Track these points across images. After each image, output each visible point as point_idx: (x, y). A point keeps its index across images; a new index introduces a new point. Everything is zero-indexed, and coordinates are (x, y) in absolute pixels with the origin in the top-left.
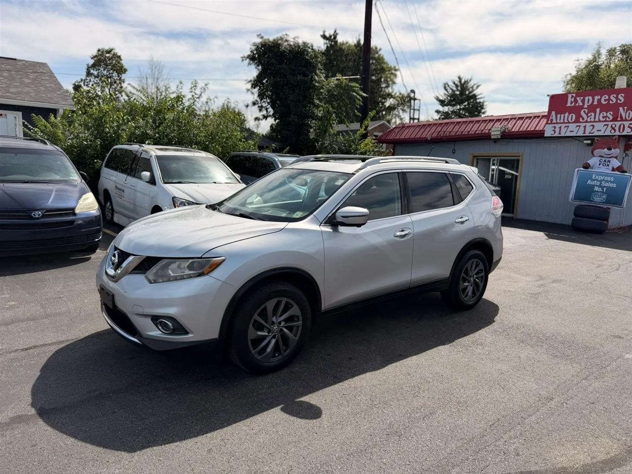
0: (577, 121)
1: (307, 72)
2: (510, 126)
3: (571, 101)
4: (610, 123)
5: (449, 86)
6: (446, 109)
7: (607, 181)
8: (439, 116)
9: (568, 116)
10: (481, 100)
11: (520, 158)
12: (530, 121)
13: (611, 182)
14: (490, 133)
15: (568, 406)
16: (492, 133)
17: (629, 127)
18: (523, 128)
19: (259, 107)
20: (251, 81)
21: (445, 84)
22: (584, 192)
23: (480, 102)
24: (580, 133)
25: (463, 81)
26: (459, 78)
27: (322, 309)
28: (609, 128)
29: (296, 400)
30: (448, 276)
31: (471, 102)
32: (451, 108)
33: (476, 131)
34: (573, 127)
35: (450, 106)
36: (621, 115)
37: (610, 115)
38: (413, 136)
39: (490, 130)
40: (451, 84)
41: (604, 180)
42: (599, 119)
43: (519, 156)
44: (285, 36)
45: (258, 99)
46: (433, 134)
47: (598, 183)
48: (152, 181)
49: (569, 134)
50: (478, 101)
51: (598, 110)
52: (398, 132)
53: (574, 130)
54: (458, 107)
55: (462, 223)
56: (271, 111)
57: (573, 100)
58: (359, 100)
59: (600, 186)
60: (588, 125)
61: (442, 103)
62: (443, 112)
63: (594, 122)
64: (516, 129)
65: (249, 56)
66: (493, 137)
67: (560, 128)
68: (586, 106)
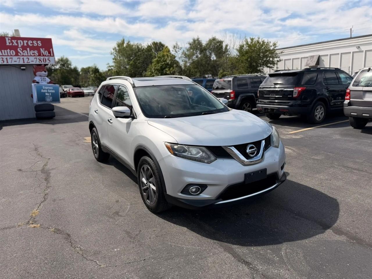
0: (17, 55)
3: (9, 42)
4: (38, 57)
7: (50, 90)
9: (10, 52)
13: (52, 90)
17: (48, 60)
22: (42, 97)
24: (21, 63)
28: (38, 60)
34: (15, 58)
36: (42, 53)
37: (36, 52)
41: (48, 89)
42: (30, 54)
47: (46, 91)
49: (13, 63)
51: (28, 49)
53: (16, 60)
57: (10, 41)
59: (48, 92)
60: (25, 58)
63: (28, 56)
67: (7, 59)
68: (20, 46)
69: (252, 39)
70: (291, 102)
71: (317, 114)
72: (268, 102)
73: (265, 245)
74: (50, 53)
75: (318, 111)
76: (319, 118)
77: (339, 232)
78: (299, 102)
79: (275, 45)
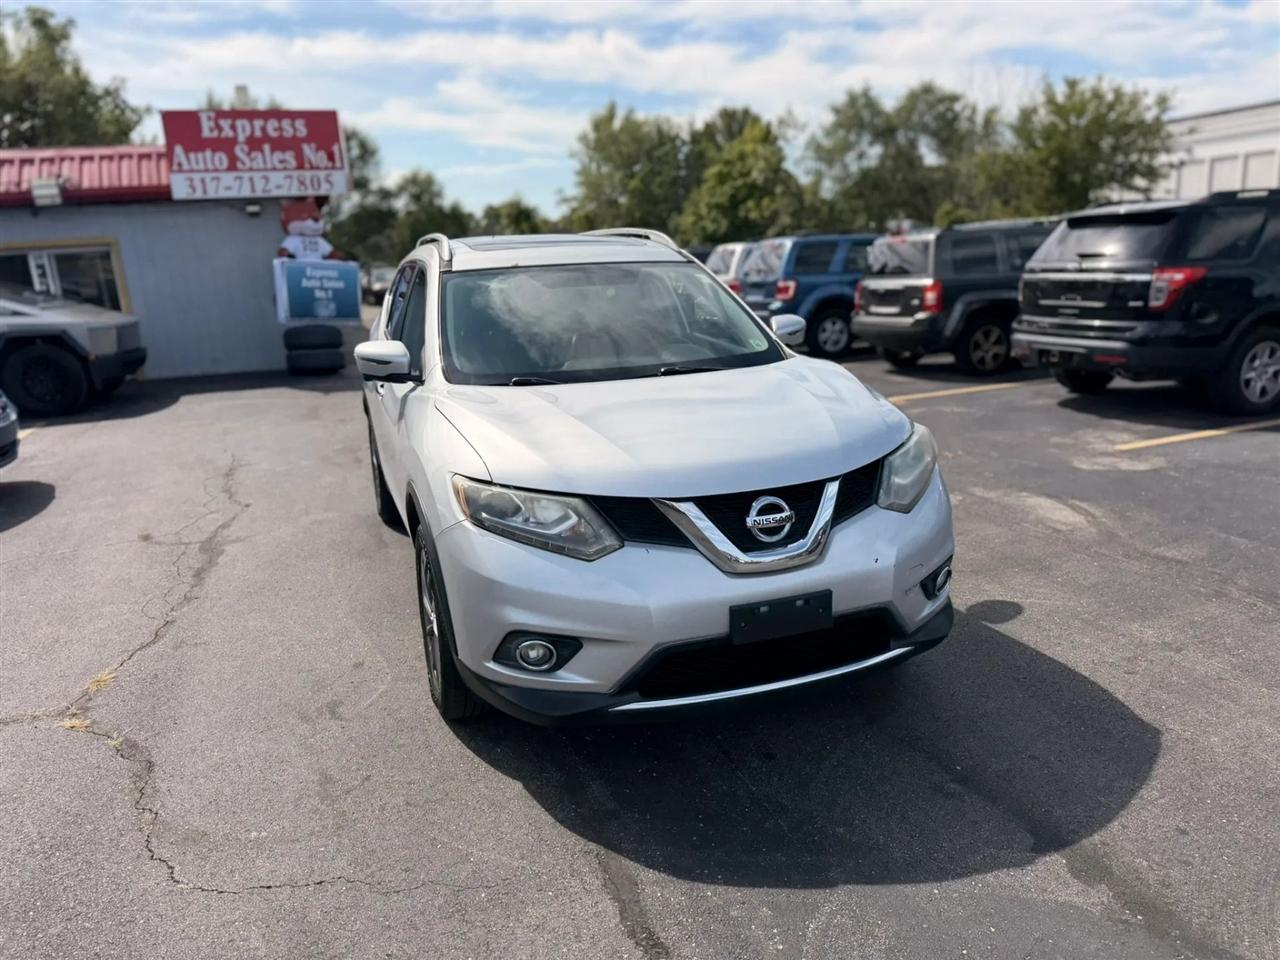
0: (232, 167)
3: (210, 127)
4: (295, 174)
7: (330, 279)
9: (212, 158)
11: (112, 249)
13: (338, 279)
14: (26, 192)
16: (35, 193)
17: (327, 181)
22: (302, 302)
24: (246, 193)
28: (296, 183)
34: (228, 178)
36: (308, 158)
37: (290, 156)
39: (18, 184)
41: (323, 277)
42: (272, 163)
43: (109, 245)
47: (318, 284)
49: (223, 194)
51: (267, 148)
53: (229, 186)
57: (212, 124)
59: (322, 288)
60: (257, 176)
63: (266, 170)
64: (91, 184)
66: (38, 202)
67: (203, 181)
68: (241, 137)
69: (1072, 84)
70: (1141, 328)
71: (1252, 375)
72: (1053, 326)
73: (763, 887)
74: (331, 157)
75: (1257, 363)
76: (1264, 391)
77: (1093, 871)
78: (1174, 328)
79: (1163, 102)
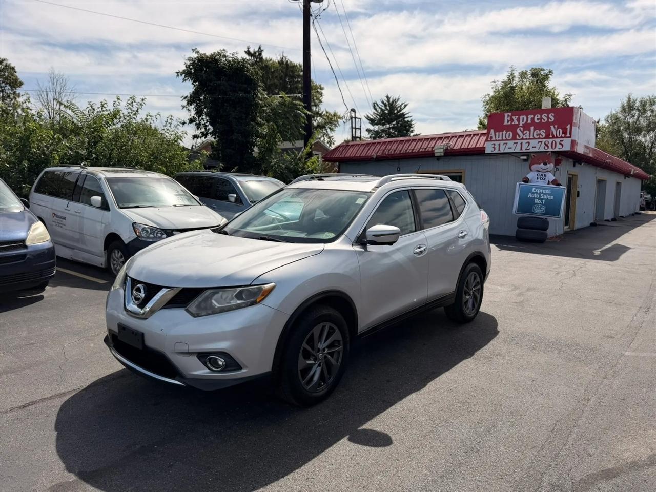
0: (514, 138)
1: (249, 89)
2: (452, 144)
3: (508, 120)
4: (544, 141)
5: (378, 105)
6: (376, 128)
8: (370, 135)
9: (506, 134)
10: (409, 119)
11: (463, 174)
12: (470, 139)
13: (549, 195)
14: (434, 151)
15: (605, 404)
16: (436, 151)
17: (560, 144)
18: (465, 146)
19: (196, 124)
20: (186, 97)
21: (374, 103)
22: (526, 205)
23: (408, 121)
24: (518, 150)
25: (391, 101)
26: (387, 97)
27: (359, 331)
28: (543, 145)
29: (359, 429)
30: (454, 290)
31: (400, 121)
32: (381, 127)
33: (420, 149)
34: (510, 143)
35: (381, 125)
36: (552, 132)
37: (543, 133)
38: (358, 155)
39: (433, 148)
40: (380, 103)
41: (542, 193)
42: (533, 136)
43: (461, 173)
44: (223, 52)
45: (195, 116)
46: (378, 152)
47: (538, 196)
48: (105, 206)
49: (507, 151)
50: (406, 120)
51: (532, 128)
52: (343, 151)
53: (512, 147)
54: (388, 126)
55: (463, 237)
56: (211, 128)
57: (509, 119)
58: (303, 117)
59: (539, 199)
60: (524, 142)
61: (372, 122)
62: (374, 131)
63: (529, 139)
64: (457, 147)
65: (184, 71)
66: (436, 155)
67: (499, 145)
68: (521, 125)
74: (565, 132)
